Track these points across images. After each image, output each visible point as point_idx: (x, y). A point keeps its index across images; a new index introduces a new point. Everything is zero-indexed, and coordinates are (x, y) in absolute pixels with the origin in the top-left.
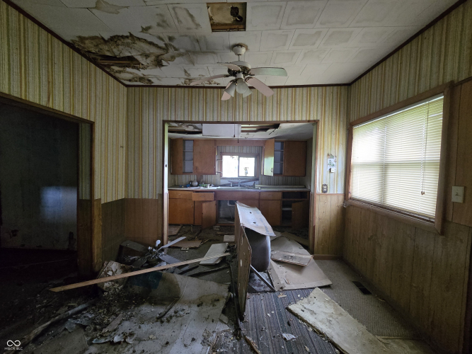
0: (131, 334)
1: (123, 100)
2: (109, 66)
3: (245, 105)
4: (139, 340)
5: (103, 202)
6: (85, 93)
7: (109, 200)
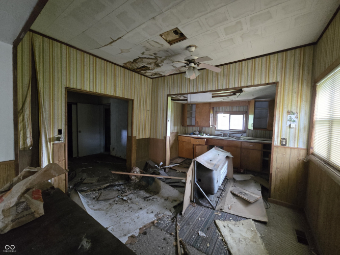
0: (131, 199)
1: (150, 86)
2: (140, 71)
3: (214, 79)
4: (132, 203)
5: (137, 138)
6: (129, 86)
7: (141, 137)
